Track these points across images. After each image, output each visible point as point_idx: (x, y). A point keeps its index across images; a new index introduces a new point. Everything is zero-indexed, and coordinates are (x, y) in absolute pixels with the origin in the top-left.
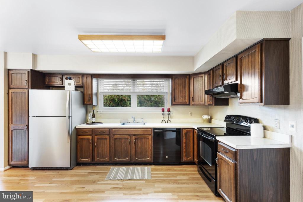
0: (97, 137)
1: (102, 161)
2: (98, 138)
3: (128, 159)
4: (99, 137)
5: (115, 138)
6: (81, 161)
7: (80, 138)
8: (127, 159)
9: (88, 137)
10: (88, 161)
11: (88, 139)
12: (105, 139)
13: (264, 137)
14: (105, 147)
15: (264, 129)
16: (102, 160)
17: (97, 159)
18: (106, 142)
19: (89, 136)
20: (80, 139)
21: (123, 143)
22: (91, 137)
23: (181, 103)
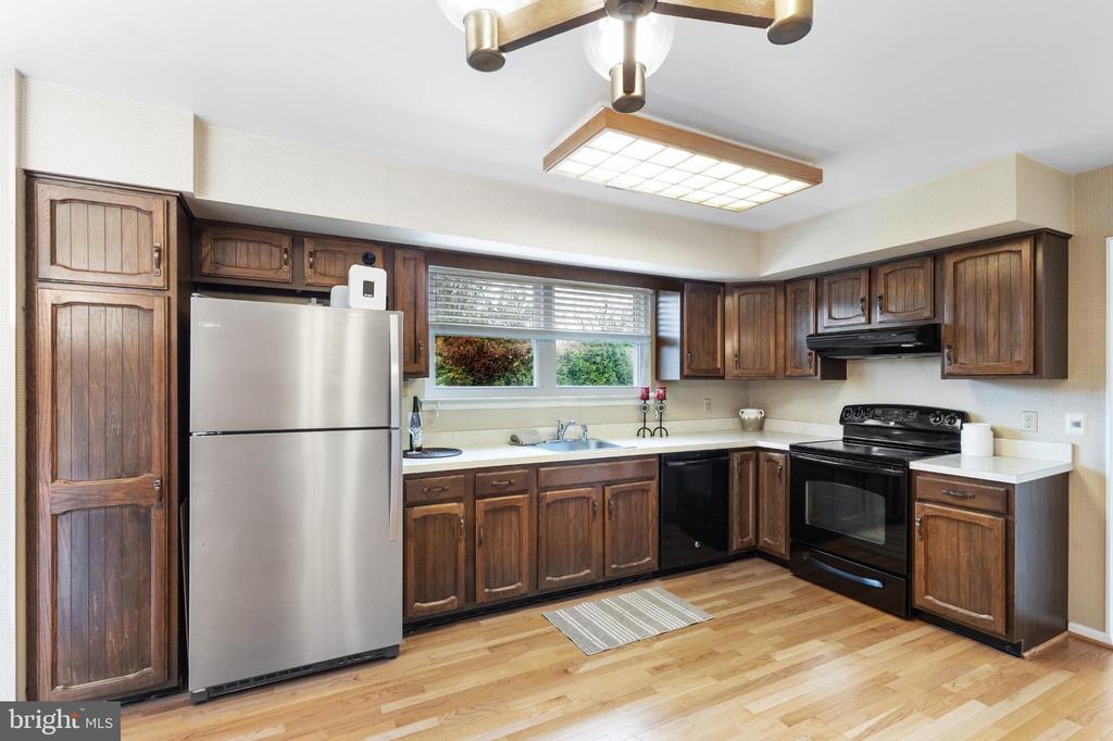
0: (486, 504)
1: (501, 596)
2: (488, 508)
3: (588, 571)
4: (491, 503)
5: (548, 501)
6: (420, 614)
7: (418, 516)
8: (587, 574)
9: (451, 508)
10: (449, 607)
11: (449, 518)
12: (515, 508)
13: (995, 455)
14: (513, 539)
15: (995, 437)
16: (503, 592)
17: (484, 593)
18: (515, 522)
19: (455, 504)
20: (415, 520)
21: (571, 515)
22: (462, 505)
23: (705, 370)
